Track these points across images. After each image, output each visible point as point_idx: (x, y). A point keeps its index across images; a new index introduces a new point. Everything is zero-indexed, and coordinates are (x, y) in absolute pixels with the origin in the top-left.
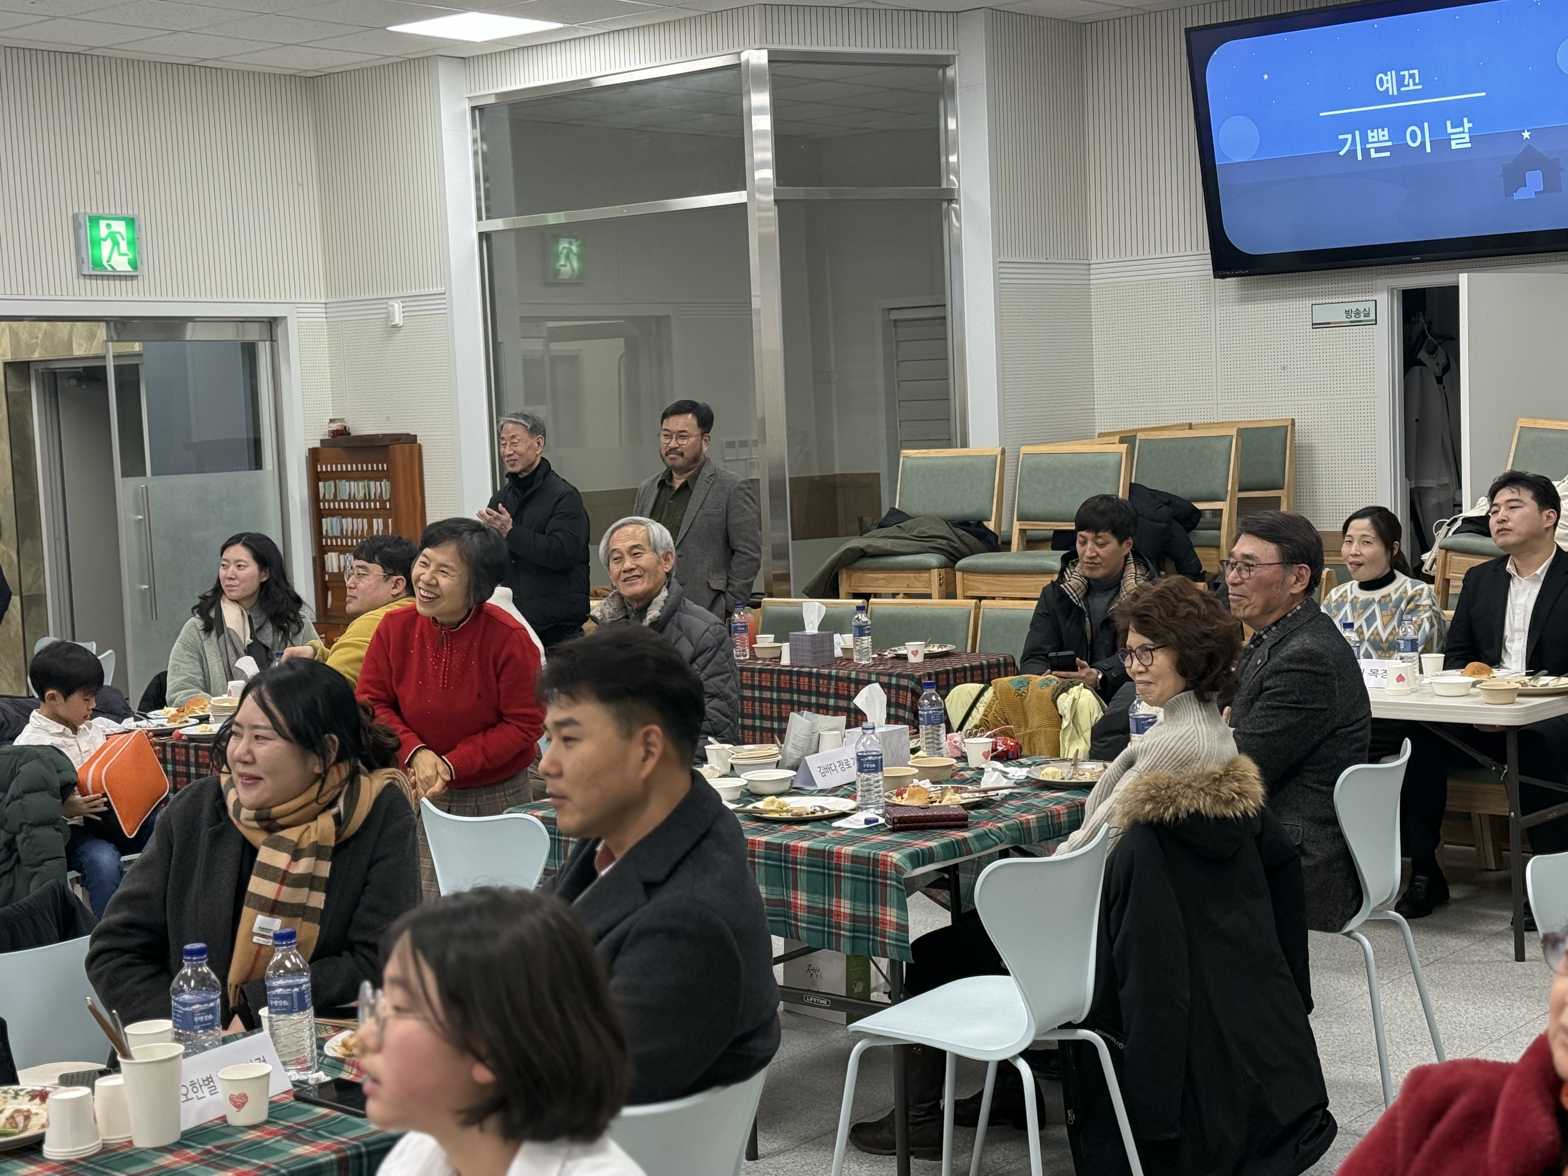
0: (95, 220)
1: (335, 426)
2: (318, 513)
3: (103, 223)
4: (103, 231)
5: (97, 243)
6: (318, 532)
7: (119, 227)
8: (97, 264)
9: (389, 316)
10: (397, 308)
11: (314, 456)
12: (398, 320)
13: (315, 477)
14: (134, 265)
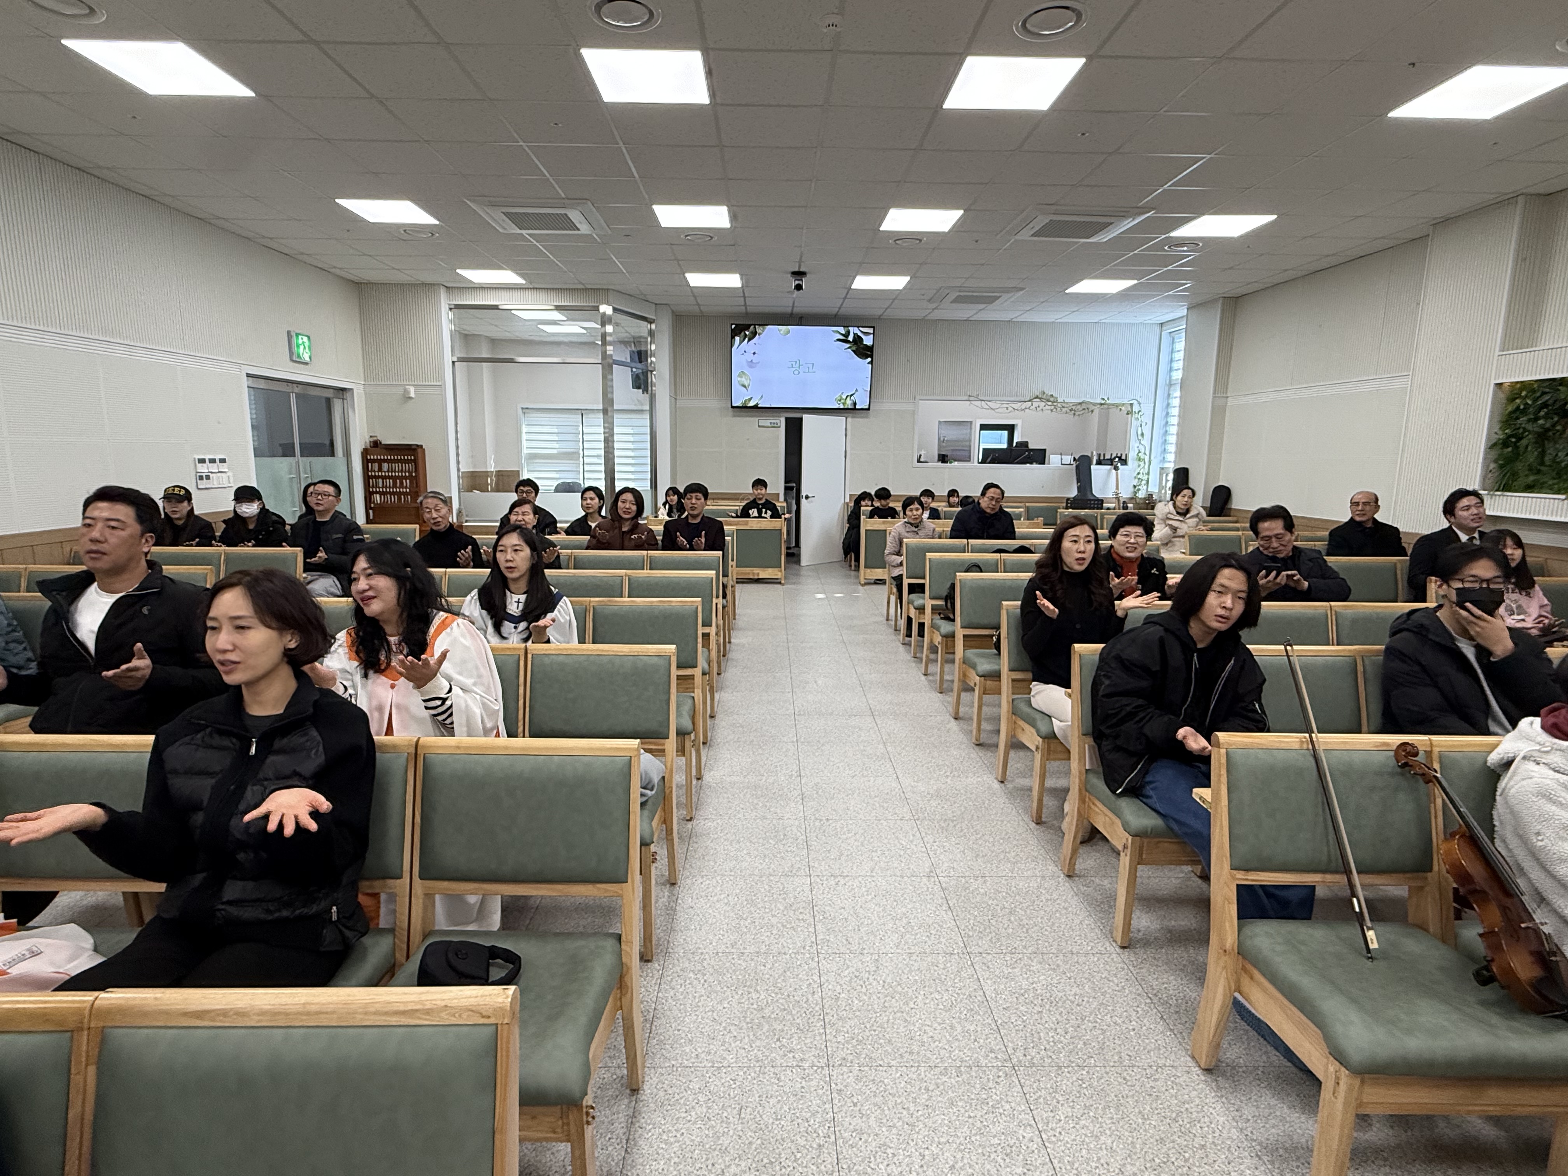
0: (297, 335)
1: (372, 439)
2: (367, 478)
3: (300, 337)
4: (300, 342)
5: (298, 346)
6: (367, 486)
7: (305, 339)
8: (299, 356)
9: (406, 391)
10: (412, 390)
11: (365, 452)
12: (412, 395)
13: (366, 462)
14: (310, 358)
